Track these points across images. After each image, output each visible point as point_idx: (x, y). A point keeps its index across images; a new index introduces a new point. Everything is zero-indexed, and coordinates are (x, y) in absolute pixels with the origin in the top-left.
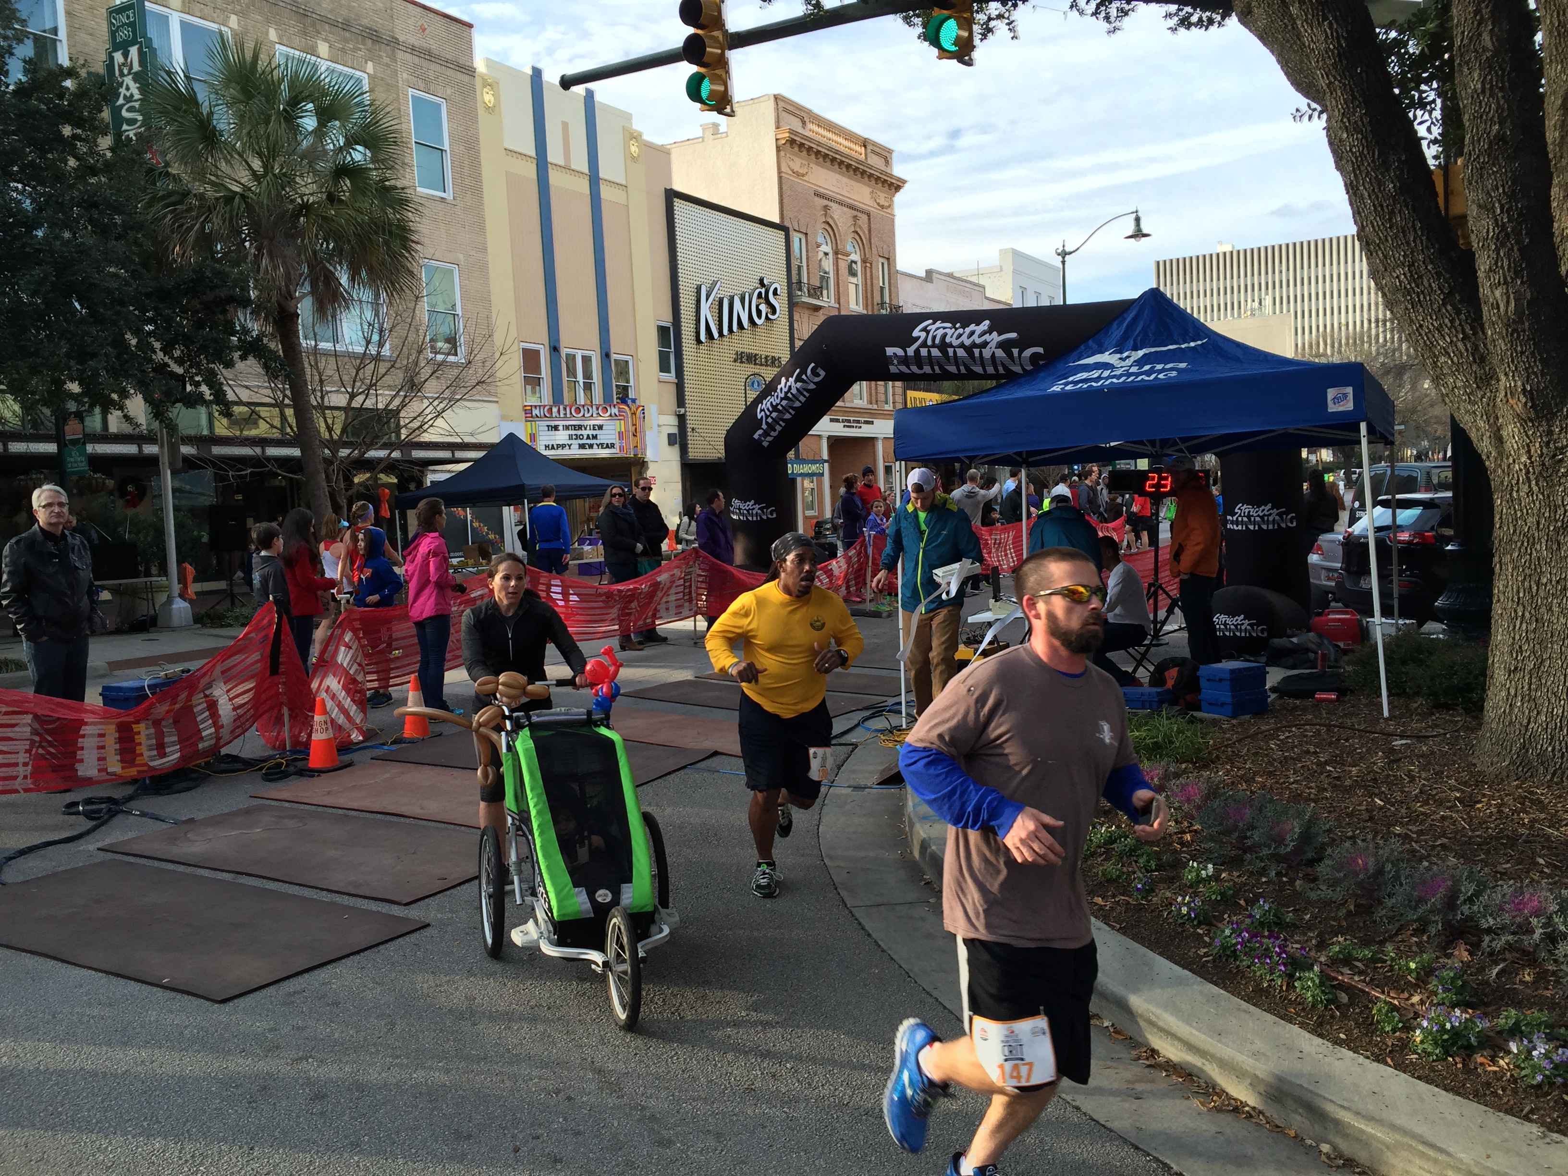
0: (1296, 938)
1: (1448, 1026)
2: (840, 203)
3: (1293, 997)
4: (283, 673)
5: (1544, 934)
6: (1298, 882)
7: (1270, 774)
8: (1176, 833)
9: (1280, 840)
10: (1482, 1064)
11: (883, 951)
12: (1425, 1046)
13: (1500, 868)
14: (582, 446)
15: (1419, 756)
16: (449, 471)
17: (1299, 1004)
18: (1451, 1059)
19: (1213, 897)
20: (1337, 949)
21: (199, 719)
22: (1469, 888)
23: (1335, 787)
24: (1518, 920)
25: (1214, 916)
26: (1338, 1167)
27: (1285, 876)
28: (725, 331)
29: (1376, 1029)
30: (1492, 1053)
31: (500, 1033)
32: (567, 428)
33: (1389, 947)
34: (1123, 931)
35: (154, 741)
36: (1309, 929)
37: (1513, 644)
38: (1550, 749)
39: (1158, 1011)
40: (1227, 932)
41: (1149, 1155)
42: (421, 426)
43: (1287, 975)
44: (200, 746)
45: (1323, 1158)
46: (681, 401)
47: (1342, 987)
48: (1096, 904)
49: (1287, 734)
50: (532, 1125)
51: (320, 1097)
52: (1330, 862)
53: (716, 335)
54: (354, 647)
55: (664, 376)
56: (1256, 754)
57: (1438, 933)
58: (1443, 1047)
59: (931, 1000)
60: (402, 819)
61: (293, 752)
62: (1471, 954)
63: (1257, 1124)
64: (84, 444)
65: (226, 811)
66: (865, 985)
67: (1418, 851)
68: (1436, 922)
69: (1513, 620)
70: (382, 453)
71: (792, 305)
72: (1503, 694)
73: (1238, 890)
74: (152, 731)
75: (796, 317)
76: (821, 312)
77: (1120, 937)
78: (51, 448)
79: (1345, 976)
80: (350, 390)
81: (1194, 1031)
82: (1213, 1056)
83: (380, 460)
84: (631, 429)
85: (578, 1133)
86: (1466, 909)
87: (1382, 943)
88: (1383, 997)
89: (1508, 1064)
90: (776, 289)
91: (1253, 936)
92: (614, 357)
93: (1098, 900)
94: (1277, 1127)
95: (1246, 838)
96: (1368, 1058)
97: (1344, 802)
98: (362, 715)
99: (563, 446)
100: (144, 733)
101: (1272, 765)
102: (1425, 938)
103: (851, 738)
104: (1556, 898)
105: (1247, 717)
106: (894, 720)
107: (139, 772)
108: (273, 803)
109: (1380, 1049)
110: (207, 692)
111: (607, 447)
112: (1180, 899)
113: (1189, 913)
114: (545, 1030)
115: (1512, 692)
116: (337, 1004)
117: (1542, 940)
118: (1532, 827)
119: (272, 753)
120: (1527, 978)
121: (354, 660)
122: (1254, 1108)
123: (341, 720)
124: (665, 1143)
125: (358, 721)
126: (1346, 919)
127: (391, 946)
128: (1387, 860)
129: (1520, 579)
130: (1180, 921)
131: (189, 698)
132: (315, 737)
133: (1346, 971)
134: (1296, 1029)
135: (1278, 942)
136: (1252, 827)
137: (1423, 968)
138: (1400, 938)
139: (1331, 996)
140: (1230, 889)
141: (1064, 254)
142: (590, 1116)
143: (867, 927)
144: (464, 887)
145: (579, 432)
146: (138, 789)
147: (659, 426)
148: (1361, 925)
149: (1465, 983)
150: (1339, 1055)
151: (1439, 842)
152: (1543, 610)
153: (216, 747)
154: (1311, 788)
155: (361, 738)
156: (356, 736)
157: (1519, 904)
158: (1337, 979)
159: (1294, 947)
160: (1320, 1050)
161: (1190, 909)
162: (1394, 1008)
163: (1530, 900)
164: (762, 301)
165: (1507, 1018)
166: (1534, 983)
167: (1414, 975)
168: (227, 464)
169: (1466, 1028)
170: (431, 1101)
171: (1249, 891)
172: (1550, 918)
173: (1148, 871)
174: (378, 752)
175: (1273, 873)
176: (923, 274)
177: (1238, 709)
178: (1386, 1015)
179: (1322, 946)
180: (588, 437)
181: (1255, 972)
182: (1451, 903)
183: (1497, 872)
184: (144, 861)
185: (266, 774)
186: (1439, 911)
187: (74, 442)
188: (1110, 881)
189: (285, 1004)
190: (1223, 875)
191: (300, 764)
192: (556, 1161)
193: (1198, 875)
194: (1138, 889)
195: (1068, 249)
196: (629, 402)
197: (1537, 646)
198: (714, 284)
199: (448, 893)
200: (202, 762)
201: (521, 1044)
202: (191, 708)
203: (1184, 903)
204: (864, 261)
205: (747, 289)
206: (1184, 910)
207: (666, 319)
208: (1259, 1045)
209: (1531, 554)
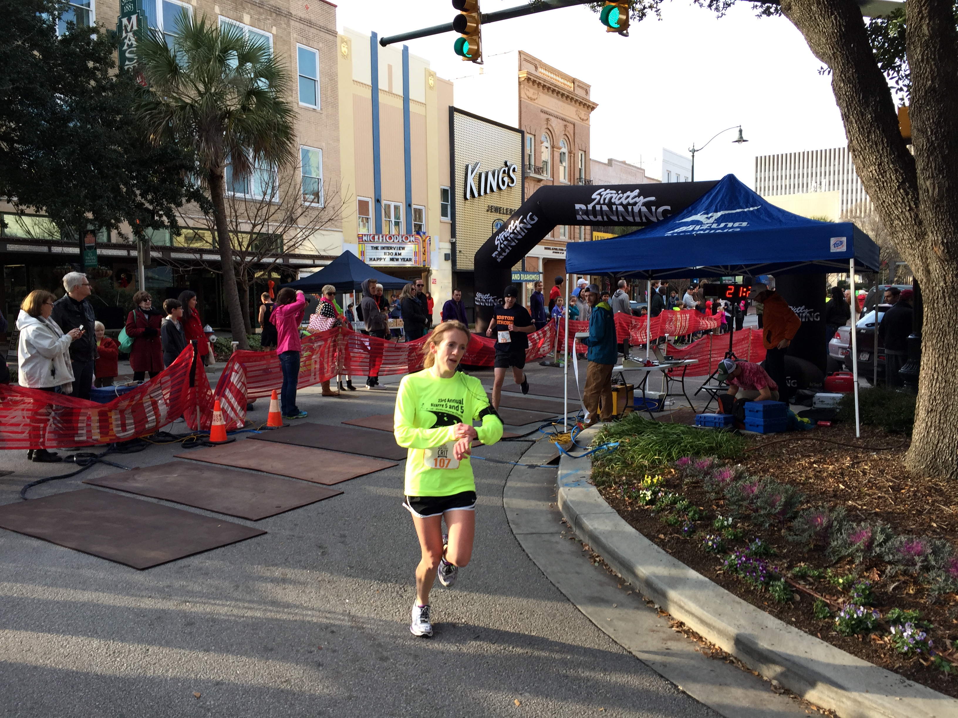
0: (776, 562)
1: (855, 616)
2: (557, 117)
3: (767, 596)
4: (197, 386)
5: (922, 566)
6: (783, 531)
7: (779, 468)
8: (715, 499)
9: (773, 505)
10: (874, 639)
11: (530, 560)
12: (841, 627)
13: (908, 528)
14: (392, 260)
15: (871, 461)
16: (310, 272)
17: (771, 600)
18: (856, 636)
19: (729, 537)
20: (798, 569)
21: (146, 410)
22: (880, 538)
23: (816, 477)
24: (907, 557)
25: (728, 548)
26: (780, 694)
27: (776, 527)
28: (482, 193)
29: (814, 617)
30: (881, 633)
31: (298, 594)
32: (383, 248)
33: (829, 570)
34: (673, 554)
35: (120, 422)
36: (785, 558)
37: (931, 395)
38: (950, 459)
39: (686, 600)
40: (733, 557)
41: (668, 680)
42: (294, 245)
43: (765, 583)
44: (147, 426)
45: (772, 688)
46: (453, 234)
47: (798, 592)
48: (660, 538)
49: (795, 445)
50: (309, 645)
51: (190, 624)
52: (801, 520)
53: (476, 194)
54: (240, 373)
55: (444, 219)
56: (773, 456)
57: (861, 563)
58: (852, 628)
59: (553, 588)
60: (260, 473)
61: (201, 432)
62: (880, 576)
63: (737, 667)
64: (96, 249)
65: (158, 464)
66: (516, 578)
67: (860, 516)
68: (860, 557)
69: (931, 381)
70: (271, 260)
71: (524, 178)
72: (924, 425)
73: (746, 533)
74: (119, 416)
75: (526, 185)
76: (542, 182)
77: (670, 558)
78: (76, 251)
79: (801, 585)
80: (253, 222)
81: (705, 612)
82: (714, 627)
83: (269, 264)
84: (422, 250)
85: (334, 651)
86: (877, 549)
87: (826, 568)
88: (820, 598)
89: (889, 640)
90: (514, 168)
91: (748, 559)
92: (414, 206)
93: (662, 536)
94: (748, 669)
95: (752, 503)
96: (806, 632)
97: (821, 485)
98: (243, 412)
99: (380, 259)
100: (114, 418)
101: (781, 462)
102: (854, 566)
103: (533, 437)
104: (931, 545)
105: (773, 434)
106: (559, 428)
107: (110, 440)
108: (186, 460)
109: (815, 628)
110: (152, 395)
111: (407, 260)
112: (708, 537)
113: (712, 545)
114: (325, 594)
115: (929, 424)
116: (207, 574)
117: (920, 569)
118: (933, 505)
119: (189, 432)
120: (911, 592)
121: (239, 380)
122: (736, 658)
123: (232, 415)
124: (384, 659)
125: (241, 416)
126: (808, 553)
127: (244, 543)
128: (835, 519)
129: (936, 356)
130: (707, 550)
131: (141, 398)
132: (214, 423)
133: (802, 582)
134: (766, 614)
135: (761, 564)
136: (757, 497)
137: (848, 583)
138: (839, 565)
139: (789, 596)
140: (741, 532)
141: (694, 151)
142: (343, 642)
143: (523, 546)
144: (290, 513)
145: (390, 251)
146: (109, 450)
147: (439, 249)
148: (817, 557)
149: (870, 593)
150: (789, 630)
151: (873, 511)
152: (950, 375)
153: (156, 428)
154: (802, 477)
155: (242, 426)
156: (240, 425)
157: (909, 548)
158: (795, 587)
159: (771, 568)
160: (778, 627)
161: (714, 543)
162: (827, 605)
163: (916, 546)
164: (506, 175)
165: (893, 613)
166: (915, 594)
167: (841, 586)
168: (180, 264)
169: (866, 618)
170: (253, 630)
171: (752, 534)
172: (927, 556)
173: (693, 521)
174: (251, 434)
175: (767, 525)
176: (606, 162)
177: (767, 429)
178: (821, 608)
179: (790, 567)
180: (396, 254)
181: (747, 581)
182: (869, 546)
183: (906, 530)
184: (107, 490)
185: (184, 444)
186: (862, 551)
187: (90, 248)
188: (670, 525)
189: (178, 572)
190: (739, 525)
191: (204, 439)
192: (319, 665)
193: (722, 524)
194: (685, 531)
195: (696, 149)
196: (422, 234)
197: (945, 397)
198: (477, 164)
199: (280, 515)
200: (148, 435)
201: (310, 601)
202: (142, 403)
203: (710, 540)
204: (570, 152)
205: (497, 168)
206: (710, 543)
207: (447, 185)
208: (743, 622)
209: (944, 342)
